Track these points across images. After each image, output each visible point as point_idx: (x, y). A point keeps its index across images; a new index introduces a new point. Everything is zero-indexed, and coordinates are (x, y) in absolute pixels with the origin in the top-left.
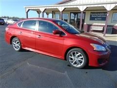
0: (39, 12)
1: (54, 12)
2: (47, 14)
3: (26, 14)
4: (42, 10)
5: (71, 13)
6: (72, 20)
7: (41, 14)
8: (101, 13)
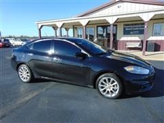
0: (55, 28)
1: (76, 26)
2: (67, 29)
3: (38, 31)
4: (59, 25)
5: (98, 26)
7: (58, 31)
8: (138, 24)
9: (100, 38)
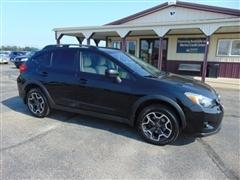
1: (109, 38)
4: (87, 35)
5: (141, 40)
6: (144, 52)
9: (144, 55)
